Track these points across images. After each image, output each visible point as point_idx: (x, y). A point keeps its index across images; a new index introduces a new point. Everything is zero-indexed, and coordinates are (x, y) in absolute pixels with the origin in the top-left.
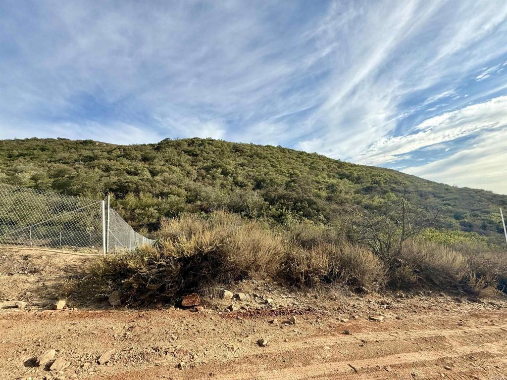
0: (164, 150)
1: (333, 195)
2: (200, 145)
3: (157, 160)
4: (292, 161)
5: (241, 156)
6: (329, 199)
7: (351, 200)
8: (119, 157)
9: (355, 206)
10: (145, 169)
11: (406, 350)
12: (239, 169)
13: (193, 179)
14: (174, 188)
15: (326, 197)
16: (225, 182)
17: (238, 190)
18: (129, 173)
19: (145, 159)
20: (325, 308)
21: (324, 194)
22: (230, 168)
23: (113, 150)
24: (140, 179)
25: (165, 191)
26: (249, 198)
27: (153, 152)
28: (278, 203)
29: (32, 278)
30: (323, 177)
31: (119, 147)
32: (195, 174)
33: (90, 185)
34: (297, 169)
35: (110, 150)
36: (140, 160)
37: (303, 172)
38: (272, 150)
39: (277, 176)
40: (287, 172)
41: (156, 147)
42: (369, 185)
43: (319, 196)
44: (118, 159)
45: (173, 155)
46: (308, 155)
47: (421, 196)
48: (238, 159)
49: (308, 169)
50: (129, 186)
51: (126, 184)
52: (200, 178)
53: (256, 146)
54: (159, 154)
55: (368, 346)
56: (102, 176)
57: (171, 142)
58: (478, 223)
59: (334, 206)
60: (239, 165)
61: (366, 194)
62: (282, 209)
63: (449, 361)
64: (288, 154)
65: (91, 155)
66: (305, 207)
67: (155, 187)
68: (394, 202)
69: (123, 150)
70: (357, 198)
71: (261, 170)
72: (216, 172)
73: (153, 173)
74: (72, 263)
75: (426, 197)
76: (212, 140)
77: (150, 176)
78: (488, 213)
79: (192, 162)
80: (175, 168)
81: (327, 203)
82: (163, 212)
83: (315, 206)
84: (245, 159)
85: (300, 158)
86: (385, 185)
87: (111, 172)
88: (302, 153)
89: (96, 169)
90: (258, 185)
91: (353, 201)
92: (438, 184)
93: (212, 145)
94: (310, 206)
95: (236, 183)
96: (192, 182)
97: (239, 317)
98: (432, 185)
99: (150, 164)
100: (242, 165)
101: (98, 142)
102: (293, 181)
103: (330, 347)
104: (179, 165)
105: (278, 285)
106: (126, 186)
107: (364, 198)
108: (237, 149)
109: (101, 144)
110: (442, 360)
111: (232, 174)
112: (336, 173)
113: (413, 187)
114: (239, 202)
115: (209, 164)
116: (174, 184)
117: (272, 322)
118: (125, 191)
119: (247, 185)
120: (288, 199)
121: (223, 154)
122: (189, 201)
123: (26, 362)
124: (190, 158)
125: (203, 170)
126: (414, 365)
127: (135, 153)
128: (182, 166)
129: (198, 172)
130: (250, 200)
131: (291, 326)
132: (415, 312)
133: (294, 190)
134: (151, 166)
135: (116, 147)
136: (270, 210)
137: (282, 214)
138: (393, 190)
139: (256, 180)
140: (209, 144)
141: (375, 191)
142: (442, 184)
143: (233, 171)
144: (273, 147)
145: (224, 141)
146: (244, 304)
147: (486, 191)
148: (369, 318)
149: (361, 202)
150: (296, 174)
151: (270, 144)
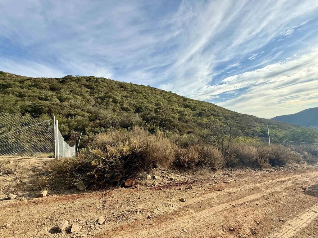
0: (68, 84)
1: (182, 117)
2: (95, 82)
3: (62, 91)
4: (157, 96)
5: (124, 90)
6: (179, 119)
7: (192, 120)
8: (30, 86)
9: (194, 124)
10: (54, 96)
11: (247, 195)
12: (124, 99)
13: (92, 105)
14: (79, 111)
15: (178, 118)
16: (115, 108)
17: (124, 113)
18: (41, 99)
19: (53, 89)
20: (202, 179)
21: (177, 116)
22: (118, 98)
23: (25, 81)
24: (52, 104)
25: (72, 113)
26: (132, 118)
27: (59, 84)
28: (151, 122)
29: (9, 178)
30: (175, 106)
31: (30, 79)
32: (93, 102)
33: (7, 107)
34: (160, 101)
35: (22, 80)
36: (49, 90)
37: (164, 103)
38: (144, 88)
39: (149, 104)
40: (155, 103)
41: (61, 80)
42: (200, 112)
43: (174, 118)
44: (29, 88)
45: (75, 88)
46: (166, 92)
47: (225, 118)
48: (123, 93)
49: (167, 101)
50: (42, 108)
51: (40, 107)
52: (97, 104)
53: (134, 85)
54: (64, 86)
55: (232, 195)
56: (17, 101)
57: (73, 78)
58: (251, 132)
59: (183, 124)
60: (124, 96)
61: (199, 117)
62: (154, 125)
63: (266, 197)
64: (154, 91)
65: (3, 83)
66: (167, 124)
67: (64, 109)
68: (213, 121)
69: (33, 81)
70: (195, 119)
71: (138, 101)
72: (108, 101)
73: (61, 100)
74: (36, 165)
75: (228, 119)
76: (104, 79)
77: (58, 102)
78: (255, 127)
79: (90, 93)
80: (78, 97)
81: (179, 121)
82: (72, 128)
83: (172, 124)
84: (128, 93)
85: (162, 94)
86: (208, 112)
87: (25, 97)
88: (163, 91)
89: (11, 95)
90: (137, 110)
91: (193, 121)
92: (233, 112)
93: (105, 82)
94: (169, 123)
95: (123, 109)
96: (91, 107)
97: (161, 189)
98: (231, 112)
99: (57, 93)
100: (126, 97)
101: (8, 73)
102: (159, 108)
103: (216, 197)
104: (80, 95)
105: (173, 169)
106: (40, 109)
107: (198, 119)
108: (122, 86)
109: (11, 75)
110: (263, 196)
111: (120, 103)
112: (182, 104)
113: (222, 113)
114: (127, 121)
115: (103, 95)
116: (79, 108)
117: (180, 189)
118: (38, 112)
119: (130, 110)
120: (157, 119)
121: (112, 89)
122: (91, 120)
123: (49, 231)
124: (89, 90)
125: (99, 99)
126: (255, 200)
127: (44, 84)
128: (83, 96)
129: (95, 100)
130: (133, 120)
131: (191, 190)
132: (241, 177)
133: (160, 114)
134: (59, 95)
135: (27, 78)
136: (146, 126)
137: (153, 129)
138: (212, 114)
139: (136, 107)
140: (102, 81)
141: (204, 115)
142: (235, 112)
143: (120, 101)
144: (145, 86)
145: (112, 80)
146: (160, 181)
147: (254, 116)
148: (223, 182)
149: (196, 121)
150: (160, 104)
151: (143, 84)
